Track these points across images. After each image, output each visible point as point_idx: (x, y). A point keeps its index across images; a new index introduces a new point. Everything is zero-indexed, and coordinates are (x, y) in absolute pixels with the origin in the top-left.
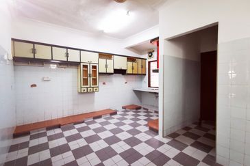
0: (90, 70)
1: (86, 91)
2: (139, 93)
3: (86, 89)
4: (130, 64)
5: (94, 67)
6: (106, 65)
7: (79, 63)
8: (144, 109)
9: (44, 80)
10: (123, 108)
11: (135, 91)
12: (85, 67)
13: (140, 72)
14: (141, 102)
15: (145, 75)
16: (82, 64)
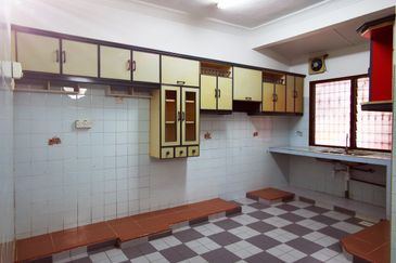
0: (181, 104)
1: (171, 156)
2: (283, 160)
3: (171, 150)
4: (269, 87)
5: (191, 96)
6: (216, 91)
7: (158, 86)
8: (302, 199)
9: (76, 128)
10: (249, 196)
11: (273, 154)
12: (171, 94)
13: (290, 109)
14: (288, 181)
15: (302, 114)
16: (164, 88)
